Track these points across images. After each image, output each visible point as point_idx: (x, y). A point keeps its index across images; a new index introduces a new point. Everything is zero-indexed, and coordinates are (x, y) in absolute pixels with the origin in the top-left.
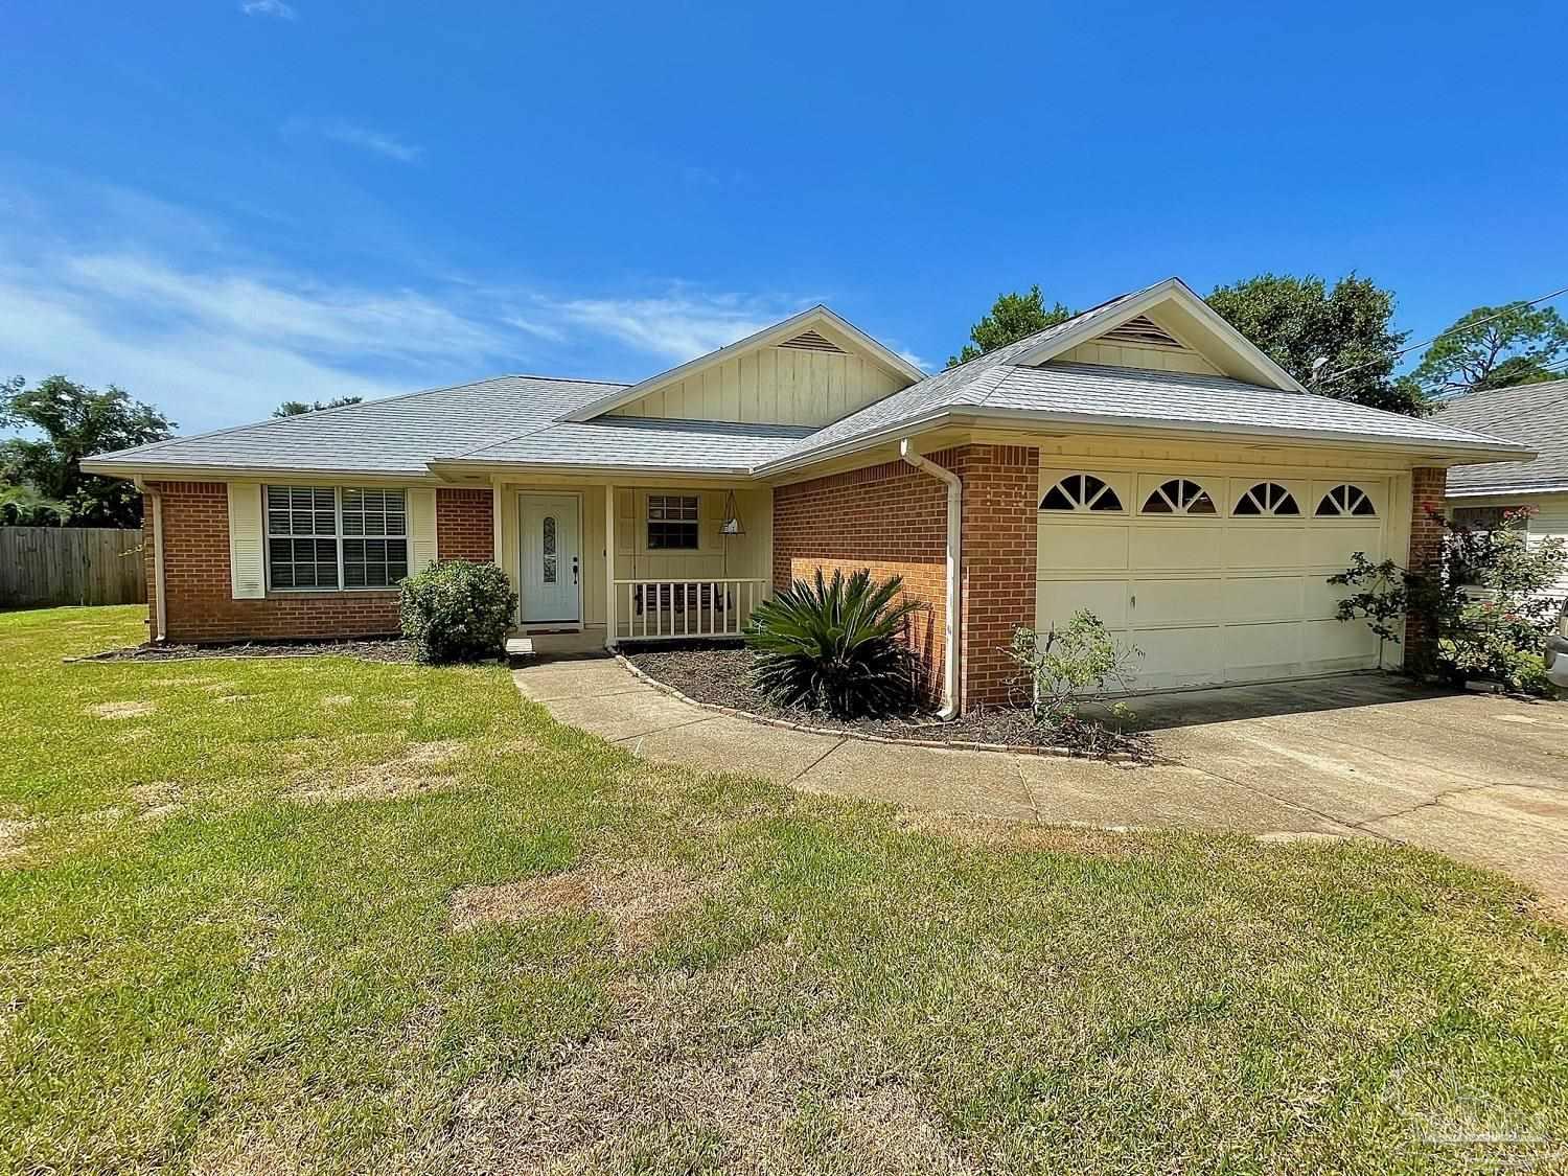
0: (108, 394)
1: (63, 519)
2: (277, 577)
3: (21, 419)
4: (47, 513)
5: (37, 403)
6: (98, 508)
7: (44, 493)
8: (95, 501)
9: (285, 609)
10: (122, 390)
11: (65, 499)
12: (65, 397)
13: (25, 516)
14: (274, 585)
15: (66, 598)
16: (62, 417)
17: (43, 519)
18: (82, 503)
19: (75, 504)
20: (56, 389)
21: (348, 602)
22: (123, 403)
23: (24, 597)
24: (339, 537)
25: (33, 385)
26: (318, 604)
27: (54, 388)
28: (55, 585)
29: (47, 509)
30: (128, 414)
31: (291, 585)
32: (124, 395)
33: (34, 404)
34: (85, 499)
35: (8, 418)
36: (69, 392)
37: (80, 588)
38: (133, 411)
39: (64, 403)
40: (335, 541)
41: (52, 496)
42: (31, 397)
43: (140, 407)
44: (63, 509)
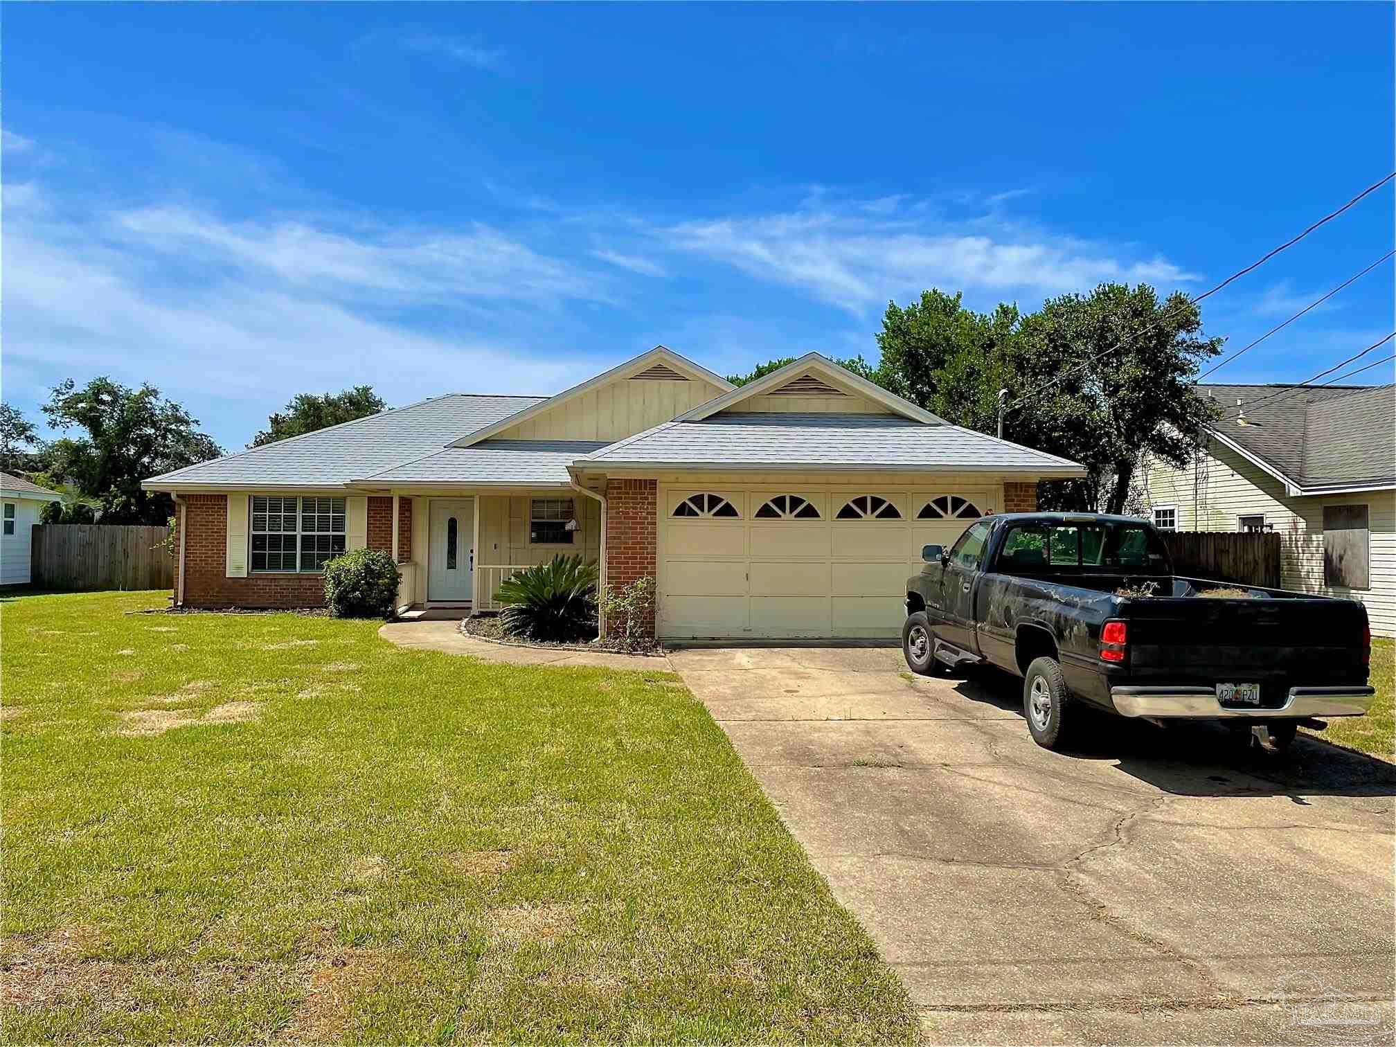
0: (142, 392)
1: (98, 515)
2: (257, 562)
3: (68, 420)
4: (84, 510)
5: (83, 405)
6: (126, 505)
7: (83, 491)
8: (124, 498)
9: (259, 585)
10: (153, 387)
11: (98, 497)
12: (106, 397)
13: (67, 513)
14: (253, 568)
15: (109, 585)
16: (101, 416)
17: (81, 516)
18: (113, 500)
19: (106, 500)
20: (99, 391)
21: (302, 581)
22: (153, 400)
23: (81, 583)
24: (299, 533)
25: (80, 388)
26: (281, 583)
27: (99, 388)
28: (102, 574)
29: (84, 506)
30: (157, 412)
31: (265, 568)
32: (154, 393)
33: (80, 405)
34: (115, 497)
35: (59, 419)
36: (109, 393)
37: (119, 578)
38: (162, 409)
39: (103, 402)
40: (296, 536)
41: (88, 493)
42: (79, 399)
43: (169, 404)
44: (96, 506)
